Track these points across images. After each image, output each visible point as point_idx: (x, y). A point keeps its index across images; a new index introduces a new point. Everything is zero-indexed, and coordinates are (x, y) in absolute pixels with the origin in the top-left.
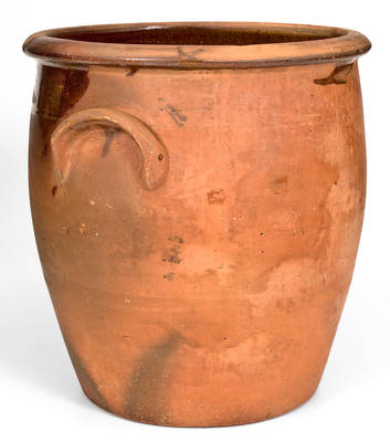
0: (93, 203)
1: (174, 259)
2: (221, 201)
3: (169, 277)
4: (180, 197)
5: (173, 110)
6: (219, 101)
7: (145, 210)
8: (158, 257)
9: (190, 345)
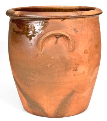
0: (53, 57)
1: (76, 70)
2: (87, 53)
3: (74, 75)
4: (78, 53)
5: (75, 29)
6: (85, 26)
7: (69, 58)
8: (72, 70)
9: (77, 93)
